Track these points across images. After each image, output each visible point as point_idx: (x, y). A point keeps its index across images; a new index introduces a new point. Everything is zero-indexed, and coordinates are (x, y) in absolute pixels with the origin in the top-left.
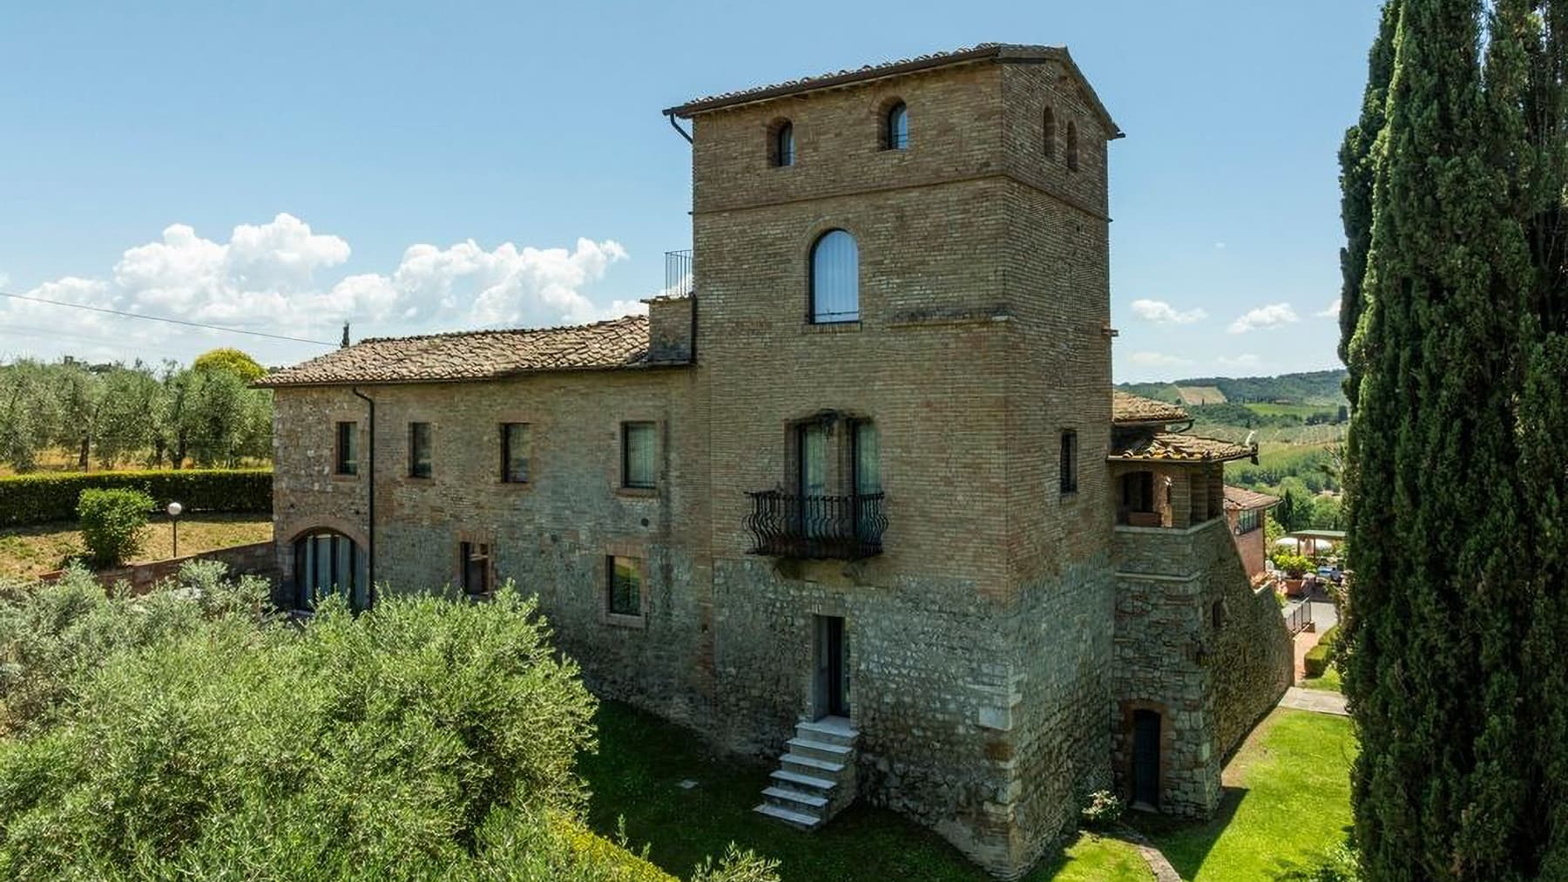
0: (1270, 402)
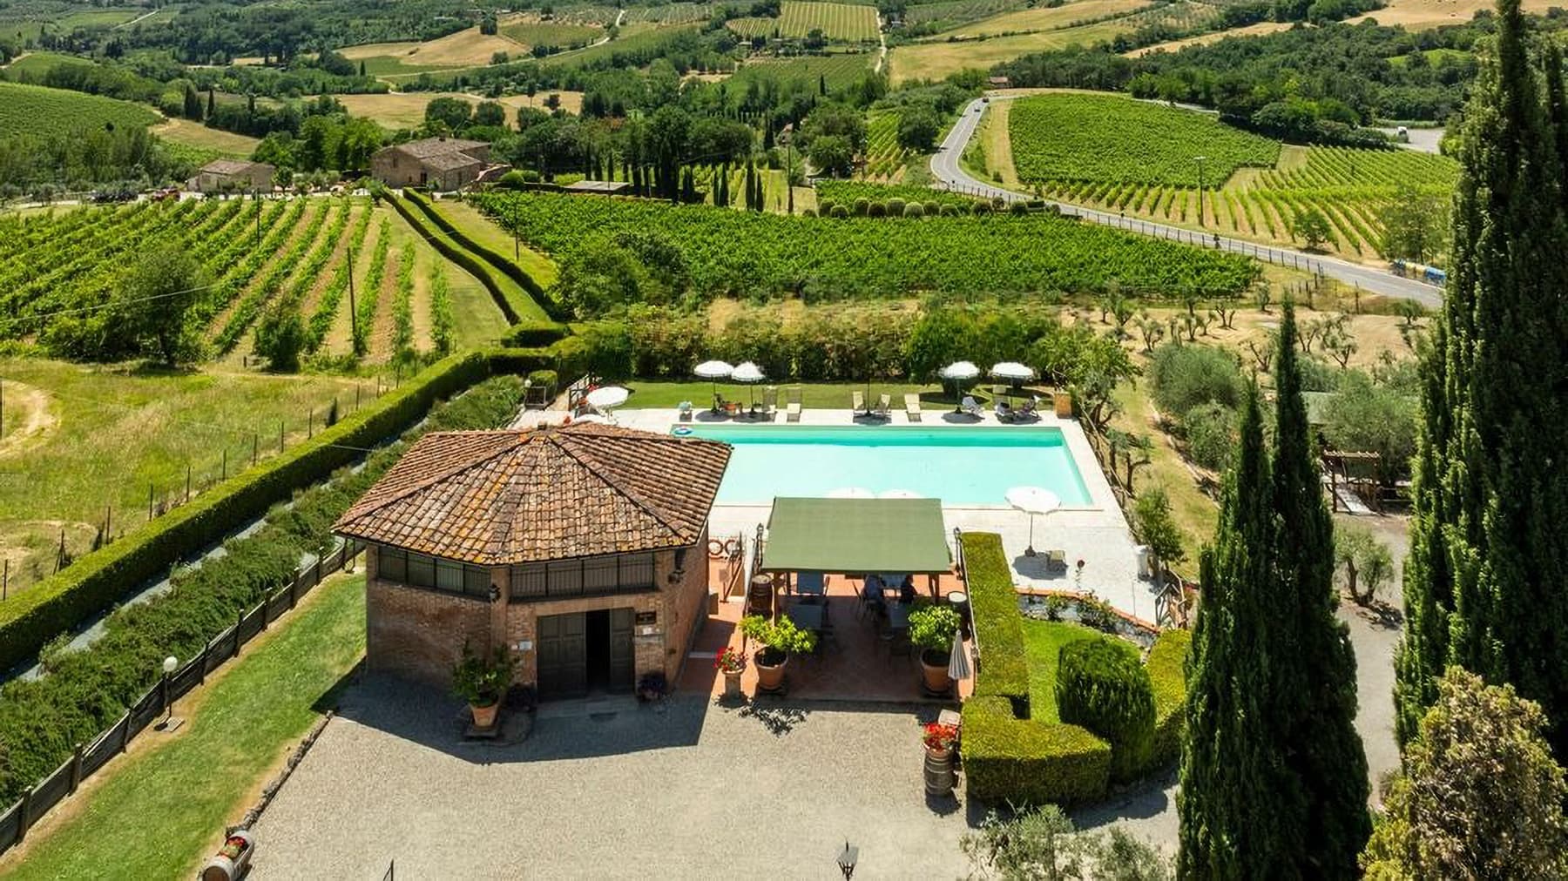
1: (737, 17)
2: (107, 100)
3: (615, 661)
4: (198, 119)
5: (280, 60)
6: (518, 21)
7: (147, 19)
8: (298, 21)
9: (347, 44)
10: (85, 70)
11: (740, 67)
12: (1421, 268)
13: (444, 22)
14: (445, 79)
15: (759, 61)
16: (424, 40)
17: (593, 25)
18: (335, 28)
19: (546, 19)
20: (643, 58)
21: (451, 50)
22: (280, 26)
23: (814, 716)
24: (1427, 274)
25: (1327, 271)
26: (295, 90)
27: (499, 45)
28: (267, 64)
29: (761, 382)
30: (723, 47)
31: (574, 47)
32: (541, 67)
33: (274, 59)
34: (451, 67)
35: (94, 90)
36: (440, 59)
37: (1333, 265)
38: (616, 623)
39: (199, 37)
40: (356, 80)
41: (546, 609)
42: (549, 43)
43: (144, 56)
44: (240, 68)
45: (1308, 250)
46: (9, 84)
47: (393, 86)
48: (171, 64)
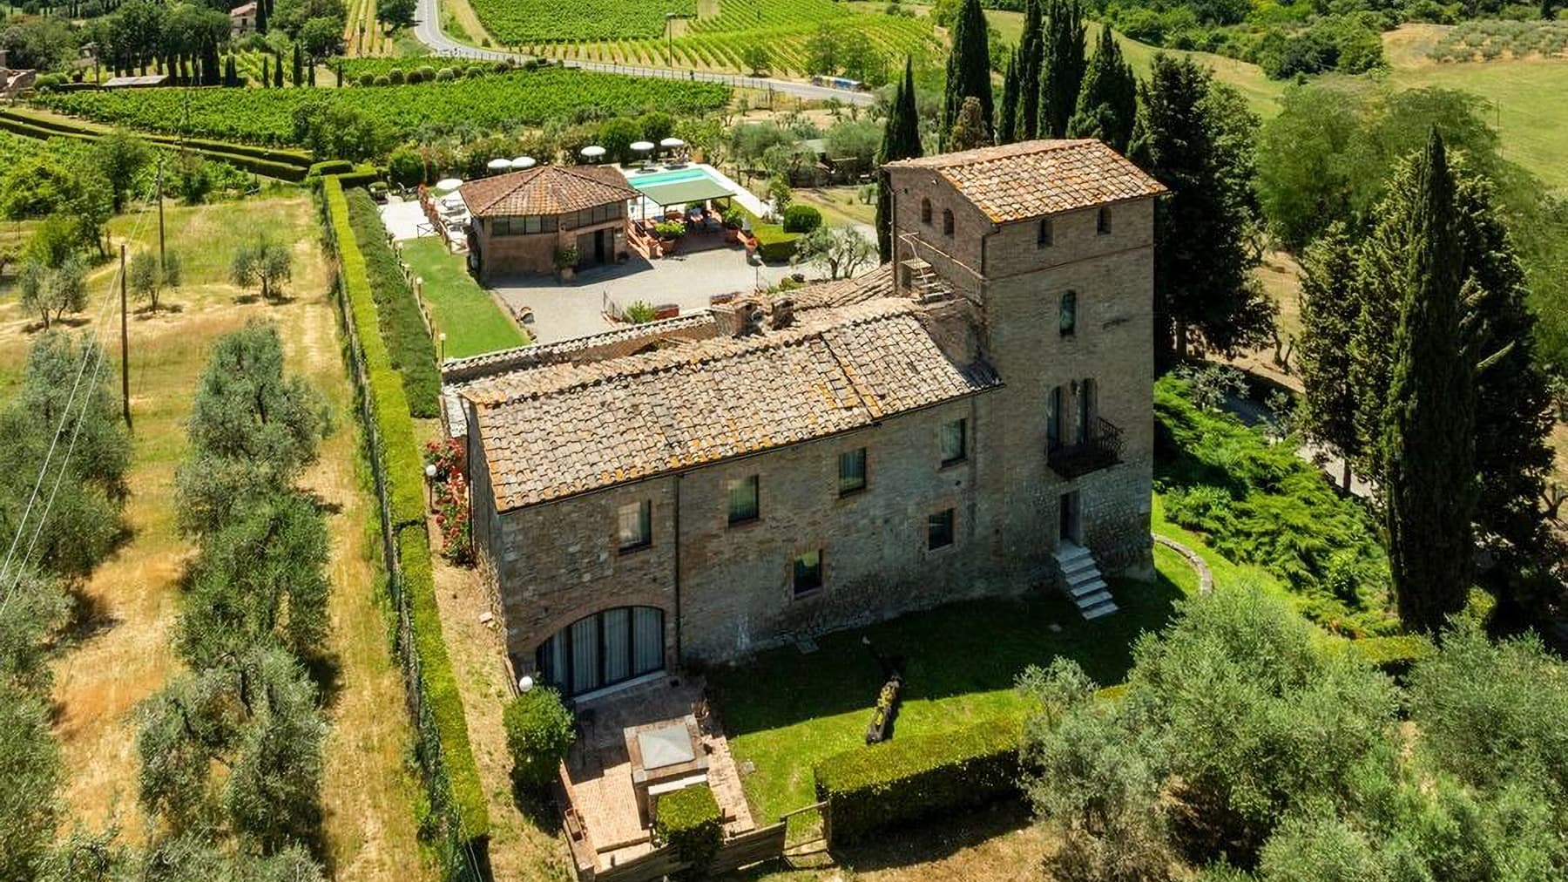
3: (606, 251)
12: (833, 79)
23: (690, 256)
24: (836, 82)
25: (776, 89)
29: (535, 166)
37: (775, 82)
38: (607, 235)
41: (579, 232)
45: (753, 76)
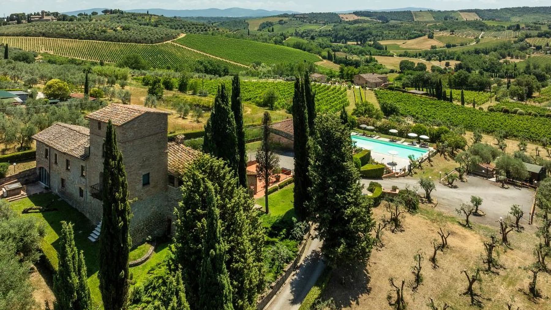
0: (493, 20)
1: (531, 37)
2: (308, 53)
4: (332, 61)
5: (361, 43)
6: (441, 34)
7: (324, 28)
8: (368, 31)
9: (383, 39)
10: (303, 44)
11: (529, 57)
13: (415, 33)
14: (413, 54)
15: (538, 55)
16: (409, 39)
17: (470, 37)
18: (379, 34)
19: (452, 34)
20: (488, 51)
21: (417, 44)
22: (362, 32)
26: (363, 53)
27: (434, 42)
28: (357, 44)
30: (523, 49)
31: (462, 45)
32: (447, 51)
33: (359, 43)
34: (416, 49)
35: (304, 50)
36: (412, 46)
39: (338, 35)
40: (383, 51)
42: (452, 43)
43: (320, 40)
44: (349, 45)
46: (284, 47)
47: (396, 54)
48: (328, 43)
